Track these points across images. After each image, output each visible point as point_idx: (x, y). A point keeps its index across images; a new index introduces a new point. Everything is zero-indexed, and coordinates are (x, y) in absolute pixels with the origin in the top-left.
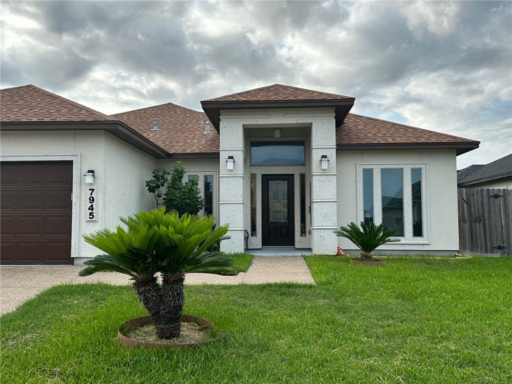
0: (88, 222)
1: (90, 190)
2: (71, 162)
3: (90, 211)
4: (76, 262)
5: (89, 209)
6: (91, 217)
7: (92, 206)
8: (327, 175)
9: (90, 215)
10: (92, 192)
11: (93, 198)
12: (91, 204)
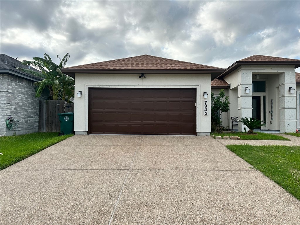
0: (204, 116)
1: (205, 101)
2: (195, 89)
3: (205, 111)
4: (198, 134)
5: (205, 110)
6: (206, 114)
7: (206, 109)
8: (292, 96)
9: (205, 113)
10: (206, 103)
11: (207, 105)
12: (206, 108)
